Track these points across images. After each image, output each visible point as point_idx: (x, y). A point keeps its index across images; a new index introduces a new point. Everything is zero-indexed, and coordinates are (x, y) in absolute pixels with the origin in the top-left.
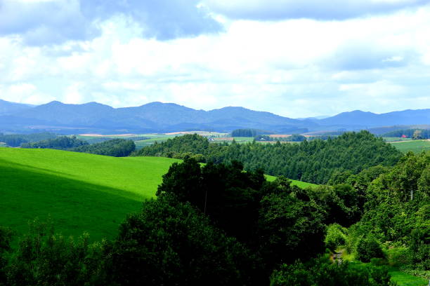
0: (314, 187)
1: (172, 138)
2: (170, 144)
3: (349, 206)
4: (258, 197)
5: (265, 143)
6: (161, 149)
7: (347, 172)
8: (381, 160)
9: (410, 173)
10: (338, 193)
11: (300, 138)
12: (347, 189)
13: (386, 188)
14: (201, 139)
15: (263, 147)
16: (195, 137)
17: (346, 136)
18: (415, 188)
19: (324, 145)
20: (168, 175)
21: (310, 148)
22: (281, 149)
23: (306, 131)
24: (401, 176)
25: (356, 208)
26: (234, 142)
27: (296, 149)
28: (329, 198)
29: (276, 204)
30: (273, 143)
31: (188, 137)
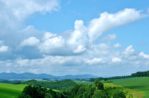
0: (58, 91)
1: (29, 80)
2: (28, 81)
3: (65, 95)
4: (44, 93)
5: (49, 81)
6: (26, 83)
7: (66, 88)
8: (73, 85)
9: (77, 88)
10: (63, 92)
11: (57, 80)
12: (65, 91)
13: (72, 91)
14: (35, 80)
15: (49, 82)
16: (34, 80)
17: (66, 80)
18: (78, 91)
19: (61, 82)
20: (25, 89)
21: (58, 82)
22: (52, 83)
23: (58, 79)
24: (75, 89)
25: (67, 95)
26: (42, 81)
27: (55, 83)
28: (61, 93)
29: (48, 95)
30: (51, 81)
31: (32, 80)
